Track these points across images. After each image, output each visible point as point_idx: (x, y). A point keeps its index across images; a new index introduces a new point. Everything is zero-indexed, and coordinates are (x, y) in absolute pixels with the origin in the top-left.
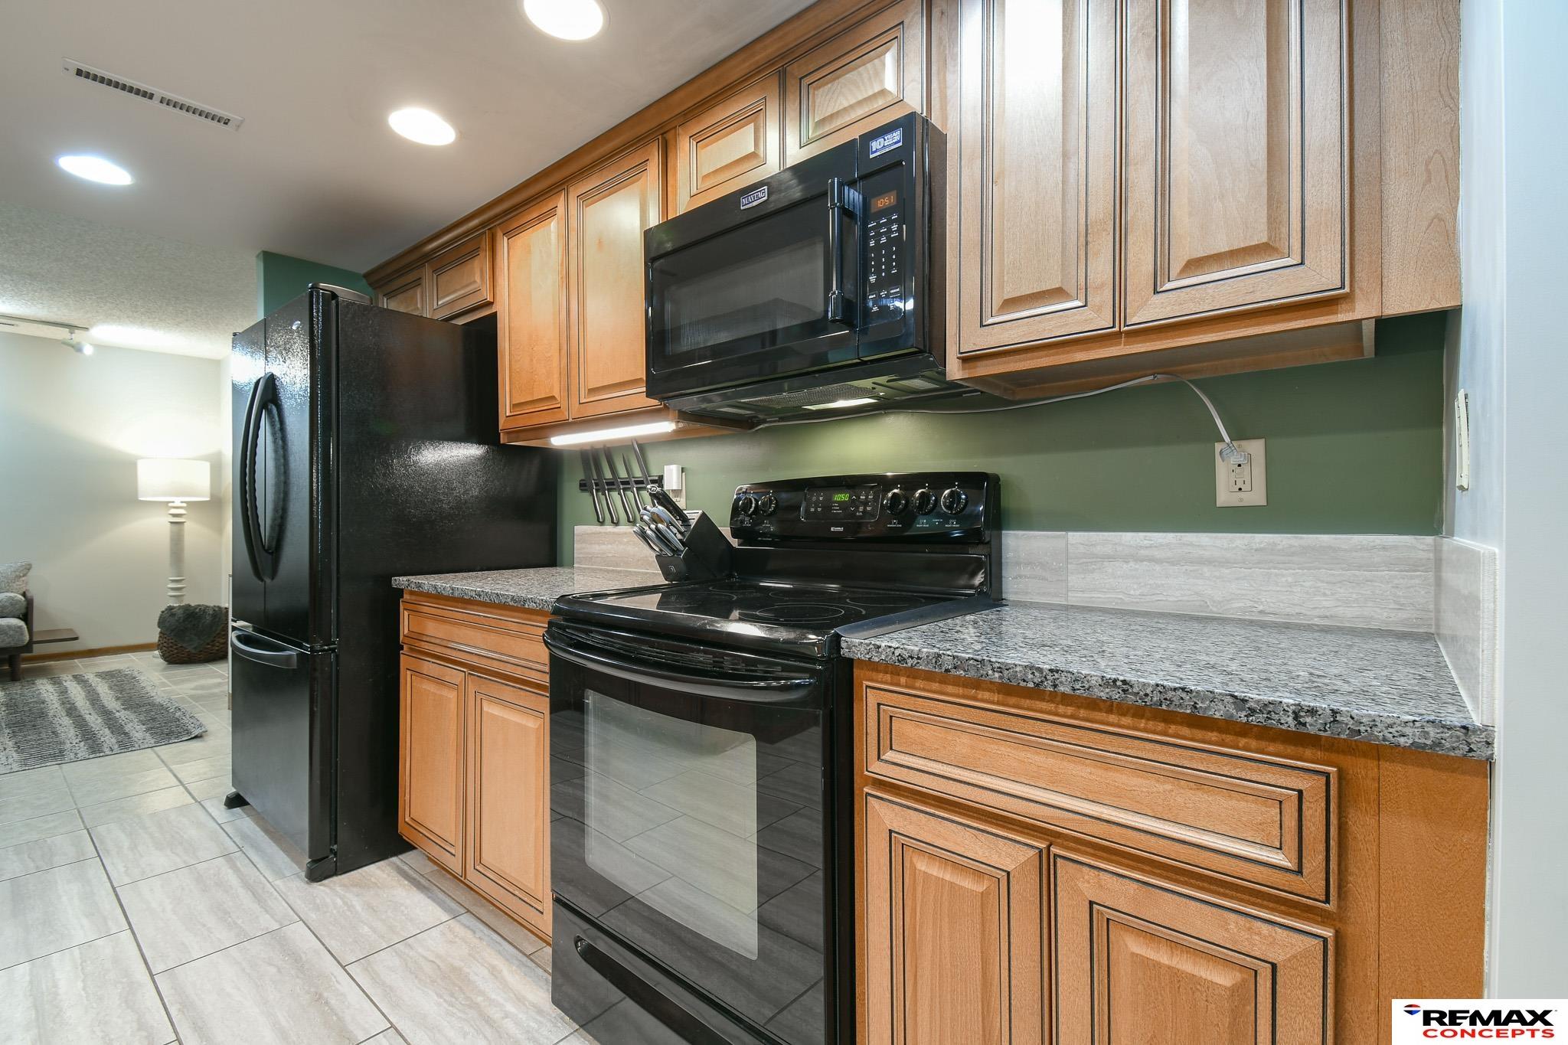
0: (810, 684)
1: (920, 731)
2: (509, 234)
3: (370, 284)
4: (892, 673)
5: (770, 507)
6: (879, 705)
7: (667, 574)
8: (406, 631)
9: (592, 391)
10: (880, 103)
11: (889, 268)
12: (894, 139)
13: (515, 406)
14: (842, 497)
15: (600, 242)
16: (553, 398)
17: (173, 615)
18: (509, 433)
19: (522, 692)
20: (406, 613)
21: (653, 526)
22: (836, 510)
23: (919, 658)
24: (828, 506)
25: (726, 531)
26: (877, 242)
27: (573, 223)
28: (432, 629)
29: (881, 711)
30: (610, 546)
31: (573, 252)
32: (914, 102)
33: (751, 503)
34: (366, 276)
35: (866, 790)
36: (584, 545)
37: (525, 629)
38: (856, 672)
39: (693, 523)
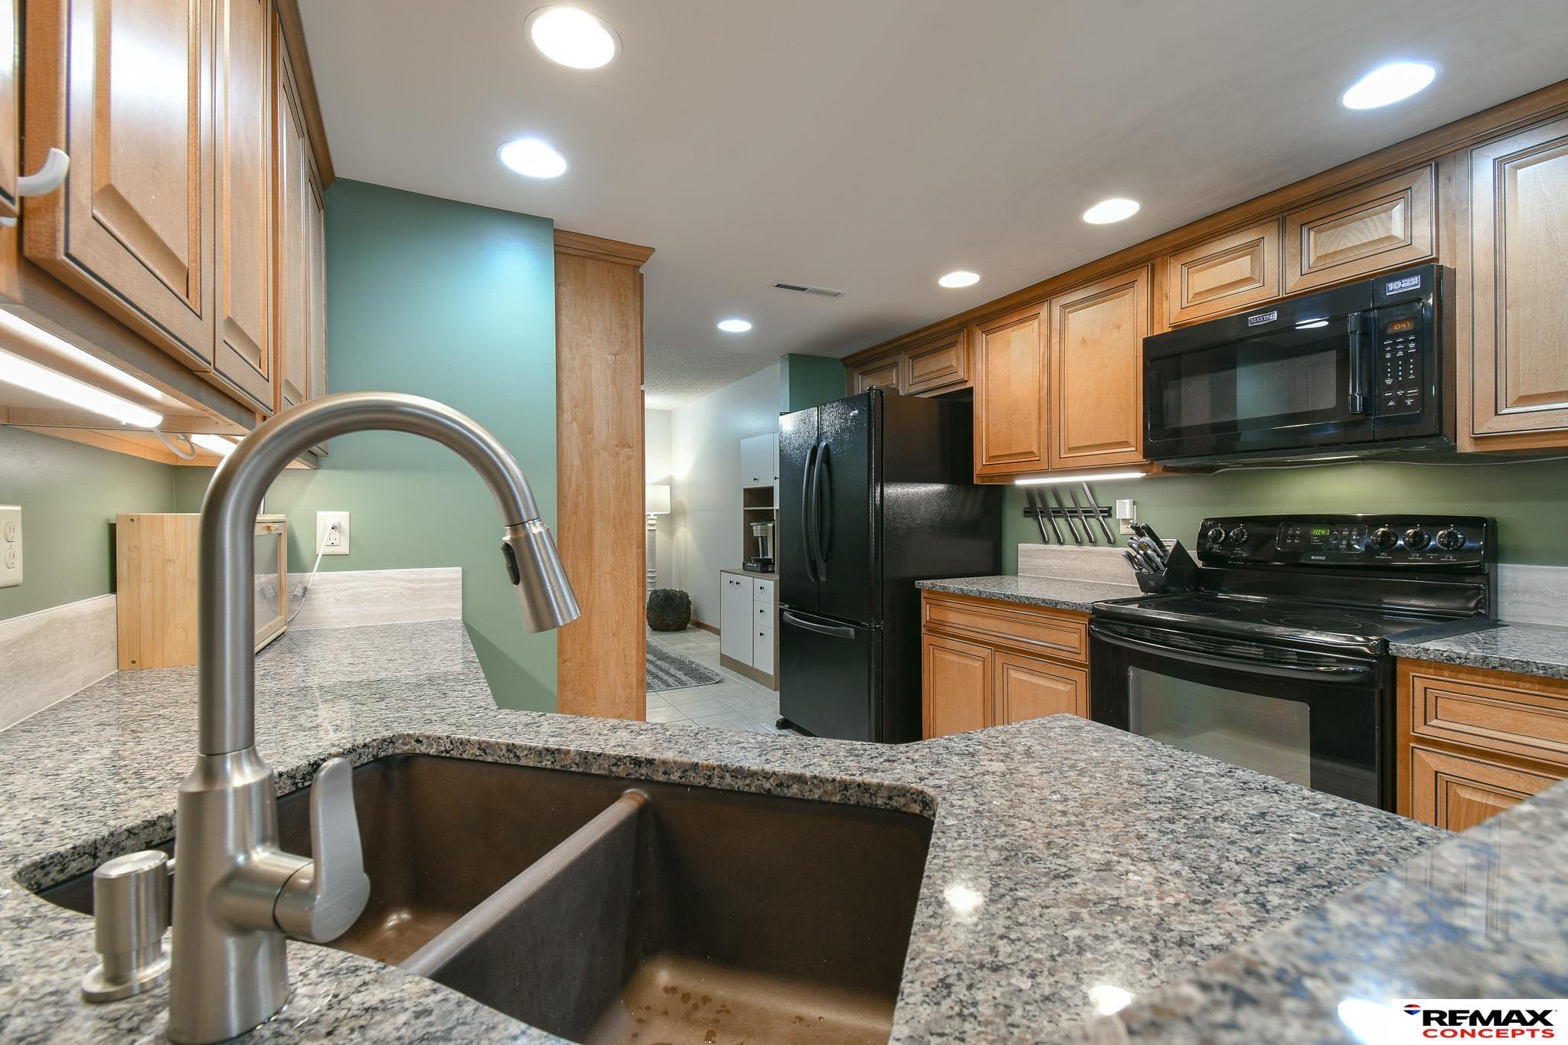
0: (1364, 671)
1: (1465, 708)
2: (987, 332)
3: (844, 365)
4: (1435, 668)
5: (1242, 537)
6: (1426, 689)
7: (1144, 586)
8: (928, 619)
9: (1071, 449)
10: (1387, 246)
11: (1406, 373)
12: (1413, 283)
13: (990, 457)
14: (1318, 532)
15: (1083, 340)
16: (1033, 452)
17: (658, 596)
18: (981, 477)
19: (1053, 666)
20: (928, 606)
21: (1141, 552)
22: (1316, 542)
23: (1466, 658)
24: (1306, 538)
25: (1193, 554)
26: (1394, 355)
27: (1056, 325)
28: (953, 618)
29: (1428, 694)
30: (1055, 561)
31: (1055, 347)
32: (1422, 248)
33: (1221, 533)
34: (843, 360)
35: (1412, 744)
36: (1028, 559)
37: (1055, 622)
38: (1399, 667)
39: (1170, 549)
